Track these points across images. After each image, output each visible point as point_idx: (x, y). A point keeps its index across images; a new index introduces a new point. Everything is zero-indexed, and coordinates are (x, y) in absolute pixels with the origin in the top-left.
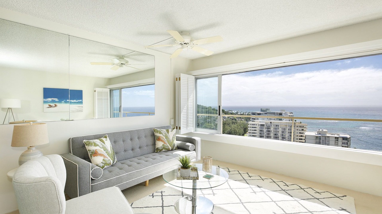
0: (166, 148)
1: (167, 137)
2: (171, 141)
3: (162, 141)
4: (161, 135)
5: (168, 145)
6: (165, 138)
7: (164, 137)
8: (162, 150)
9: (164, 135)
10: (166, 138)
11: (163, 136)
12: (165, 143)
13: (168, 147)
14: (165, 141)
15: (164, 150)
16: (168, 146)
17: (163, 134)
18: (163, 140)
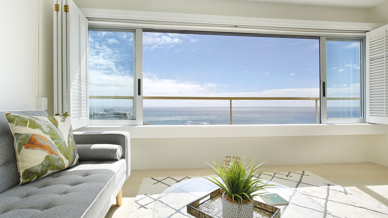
0: (56, 164)
1: (55, 136)
2: (67, 144)
3: (42, 147)
4: (37, 132)
5: (61, 156)
6: (50, 140)
7: (48, 137)
8: (43, 173)
9: (47, 130)
10: (53, 139)
11: (45, 132)
12: (52, 152)
13: (60, 163)
14: (51, 146)
15: (49, 172)
16: (60, 159)
17: (44, 127)
18: (46, 144)
